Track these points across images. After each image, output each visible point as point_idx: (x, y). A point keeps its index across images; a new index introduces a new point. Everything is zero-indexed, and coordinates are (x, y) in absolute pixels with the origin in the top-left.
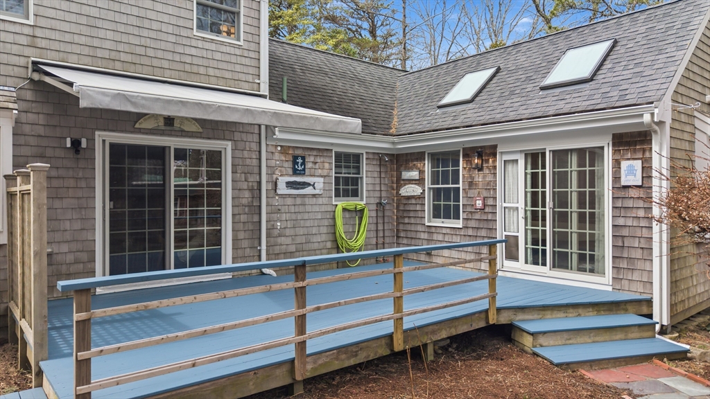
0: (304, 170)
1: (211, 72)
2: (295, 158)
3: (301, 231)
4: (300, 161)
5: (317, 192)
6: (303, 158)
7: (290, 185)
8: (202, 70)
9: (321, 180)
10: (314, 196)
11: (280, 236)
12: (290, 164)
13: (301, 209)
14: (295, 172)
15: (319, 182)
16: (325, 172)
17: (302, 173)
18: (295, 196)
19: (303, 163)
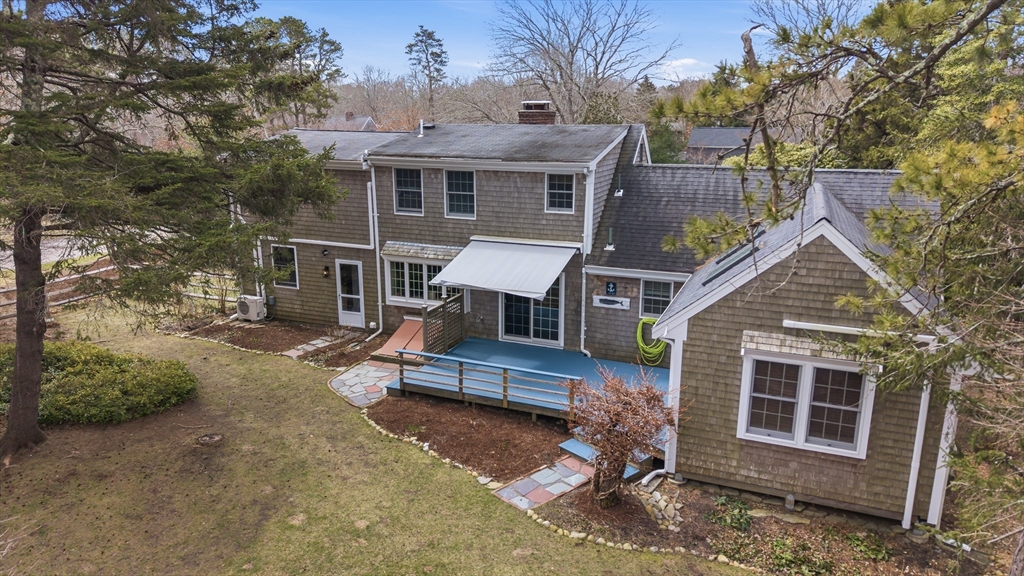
0: (615, 292)
1: (555, 233)
2: (608, 284)
3: (612, 332)
4: (611, 286)
5: (624, 308)
6: (615, 284)
7: (601, 301)
8: (549, 232)
9: (628, 300)
10: (623, 310)
11: (596, 332)
12: (604, 287)
13: (612, 318)
14: (608, 293)
15: (626, 302)
16: (634, 295)
17: (614, 294)
18: (608, 309)
19: (614, 287)
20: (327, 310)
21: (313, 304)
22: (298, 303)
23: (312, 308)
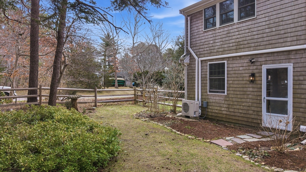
20: (251, 112)
21: (238, 107)
22: (225, 106)
23: (236, 111)
